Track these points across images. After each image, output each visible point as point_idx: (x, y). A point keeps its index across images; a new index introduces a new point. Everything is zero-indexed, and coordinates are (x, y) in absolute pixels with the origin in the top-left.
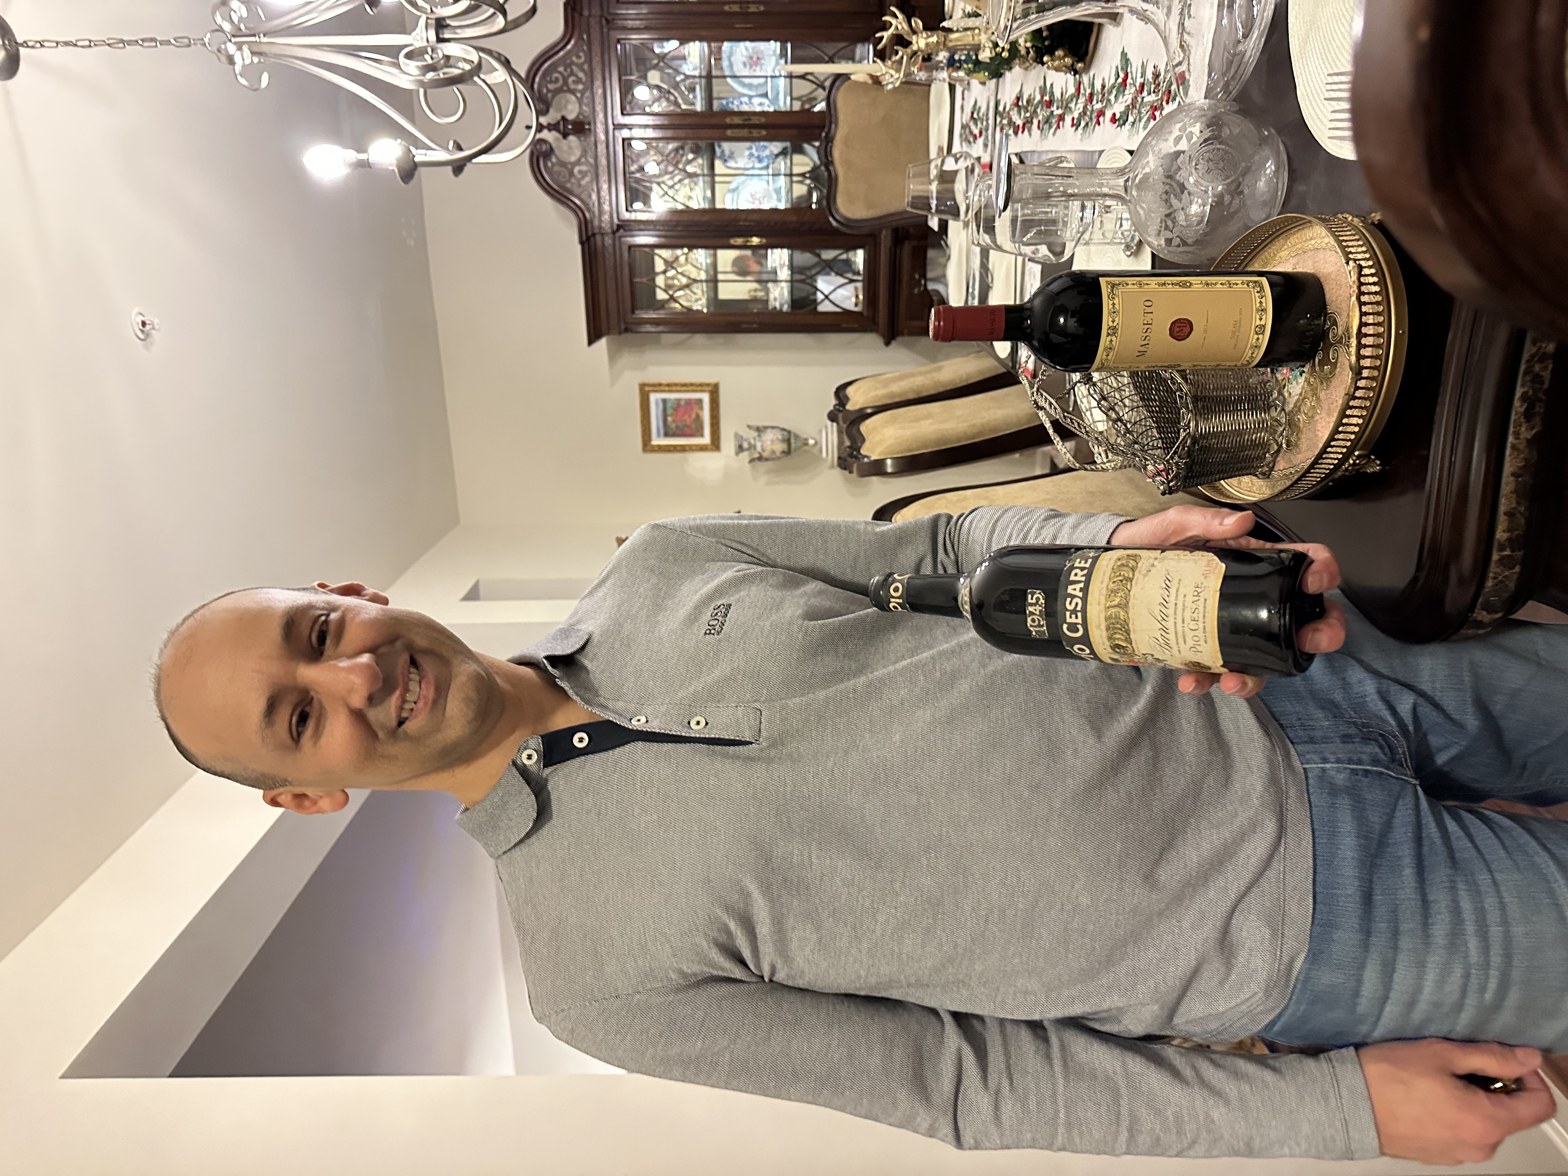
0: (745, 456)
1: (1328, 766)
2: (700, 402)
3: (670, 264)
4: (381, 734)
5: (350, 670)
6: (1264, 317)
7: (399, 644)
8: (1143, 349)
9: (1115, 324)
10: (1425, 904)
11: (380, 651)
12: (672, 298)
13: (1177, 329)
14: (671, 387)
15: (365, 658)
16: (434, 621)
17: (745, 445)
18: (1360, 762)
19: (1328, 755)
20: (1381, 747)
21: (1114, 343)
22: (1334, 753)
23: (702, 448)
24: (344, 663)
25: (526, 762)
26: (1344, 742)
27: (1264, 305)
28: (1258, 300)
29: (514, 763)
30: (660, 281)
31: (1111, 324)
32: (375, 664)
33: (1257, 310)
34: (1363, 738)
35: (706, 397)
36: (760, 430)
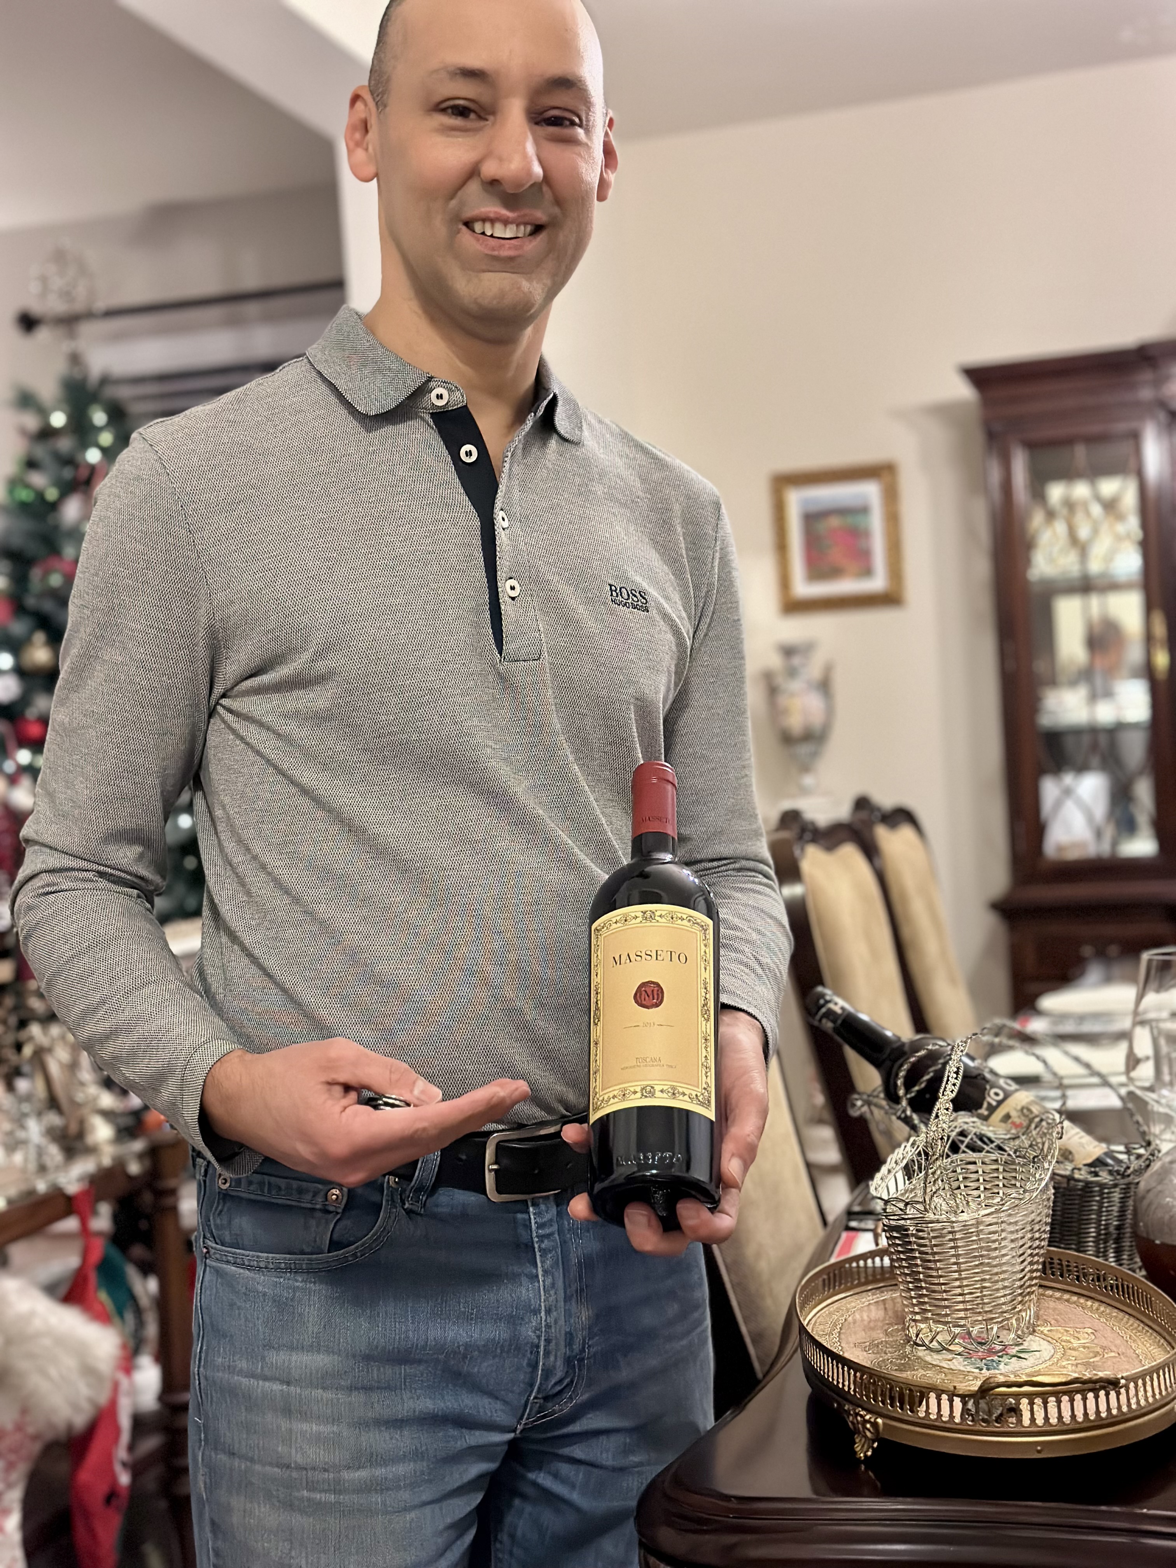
0: (775, 661)
1: (543, 1314)
2: (867, 572)
3: (1110, 506)
4: (453, 203)
5: (525, 156)
6: (665, 1095)
7: (556, 210)
9: (657, 918)
10: (397, 1423)
11: (545, 188)
12: (1051, 515)
13: (649, 990)
14: (893, 519)
15: (538, 170)
16: (584, 250)
17: (796, 661)
18: (547, 1353)
19: (554, 1314)
20: (560, 1381)
21: (634, 921)
22: (556, 1322)
23: (785, 582)
24: (530, 148)
25: (433, 395)
26: (566, 1333)
28: (687, 1092)
29: (430, 379)
30: (1081, 490)
31: (658, 914)
32: (531, 183)
34: (569, 1357)
35: (877, 583)
36: (825, 686)
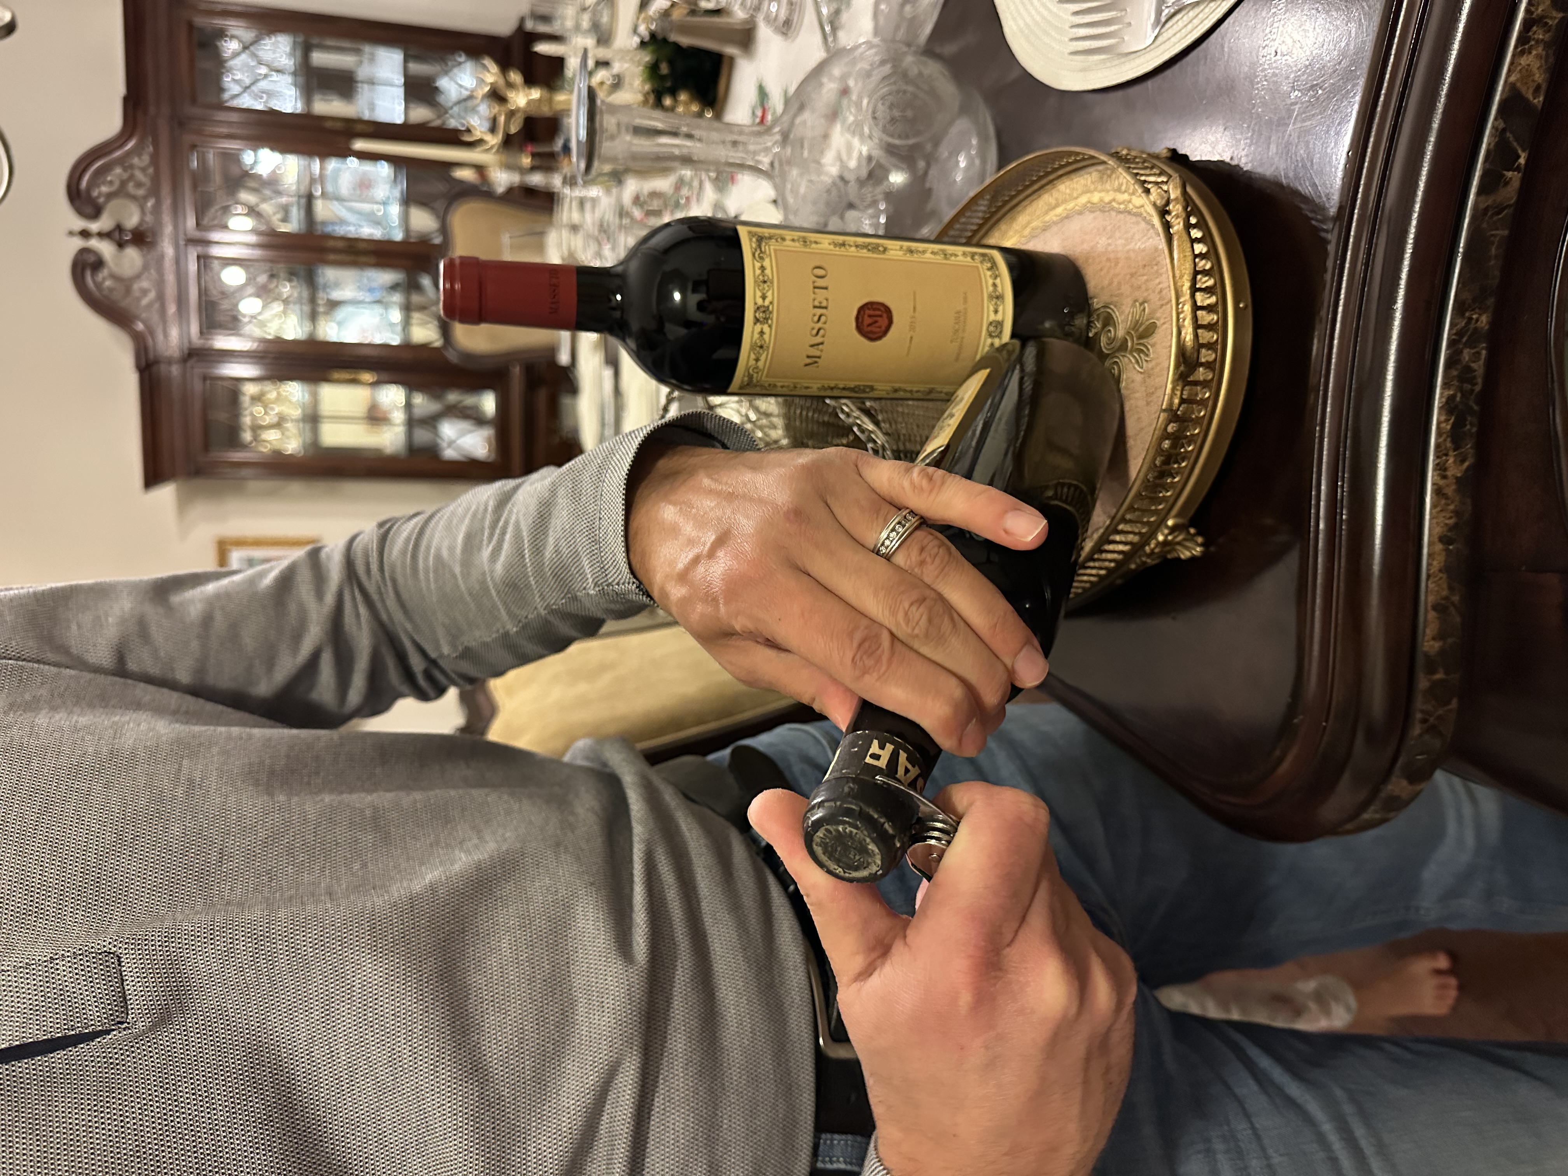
6: (1001, 309)
8: (814, 352)
9: (767, 303)
13: (867, 321)
21: (766, 337)
27: (999, 289)
28: (990, 281)
30: (246, 418)
31: (760, 302)
33: (991, 297)
